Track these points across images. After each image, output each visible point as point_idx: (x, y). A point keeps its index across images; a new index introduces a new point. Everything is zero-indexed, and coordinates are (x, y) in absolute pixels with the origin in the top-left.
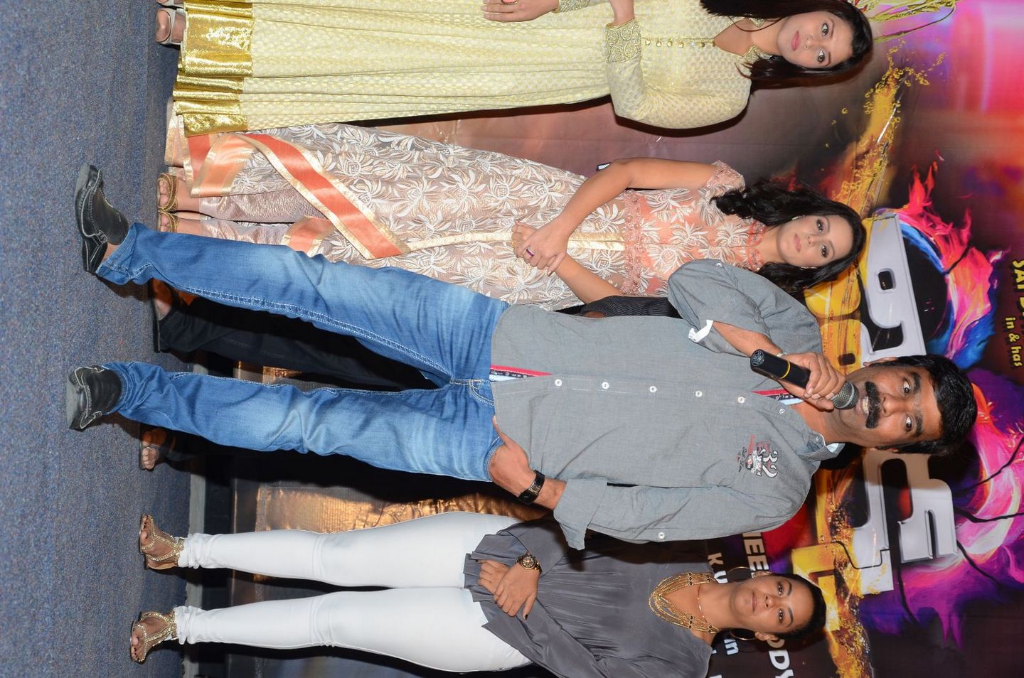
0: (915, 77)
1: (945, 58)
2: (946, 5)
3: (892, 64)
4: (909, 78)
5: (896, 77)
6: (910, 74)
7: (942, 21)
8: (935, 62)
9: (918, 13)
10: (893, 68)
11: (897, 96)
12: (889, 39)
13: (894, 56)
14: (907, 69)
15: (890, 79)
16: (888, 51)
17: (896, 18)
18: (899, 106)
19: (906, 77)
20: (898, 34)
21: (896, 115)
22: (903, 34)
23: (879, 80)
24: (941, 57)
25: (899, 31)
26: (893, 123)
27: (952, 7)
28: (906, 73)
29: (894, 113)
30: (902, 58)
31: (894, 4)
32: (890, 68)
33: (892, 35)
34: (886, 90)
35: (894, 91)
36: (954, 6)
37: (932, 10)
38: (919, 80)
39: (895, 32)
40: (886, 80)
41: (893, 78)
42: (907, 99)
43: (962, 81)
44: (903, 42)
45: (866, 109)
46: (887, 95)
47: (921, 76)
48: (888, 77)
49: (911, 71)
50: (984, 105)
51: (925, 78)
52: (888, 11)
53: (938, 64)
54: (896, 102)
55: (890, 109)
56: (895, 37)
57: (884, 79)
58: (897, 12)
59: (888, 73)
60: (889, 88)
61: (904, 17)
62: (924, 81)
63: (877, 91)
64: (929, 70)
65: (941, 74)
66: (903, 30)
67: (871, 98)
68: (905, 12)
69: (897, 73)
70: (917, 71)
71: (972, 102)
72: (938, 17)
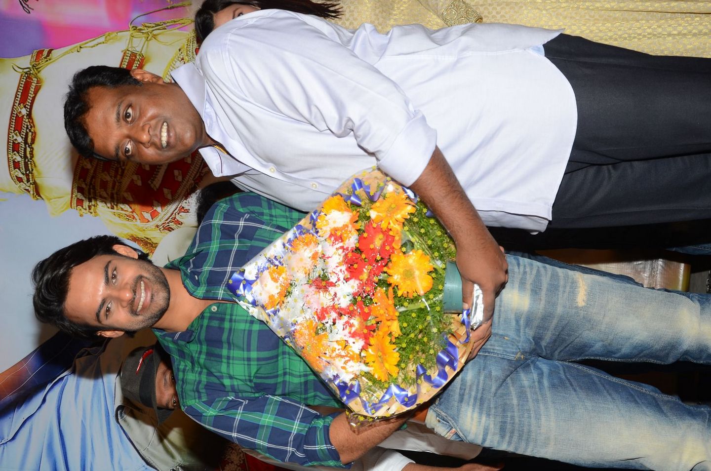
2: (136, 27)
7: (140, 15)
9: (158, 23)
12: (179, 3)
17: (175, 20)
20: (172, 8)
22: (169, 7)
25: (173, 10)
27: (132, 26)
31: (177, 31)
33: (178, 7)
36: (131, 27)
37: (147, 25)
39: (175, 9)
52: (181, 26)
58: (174, 25)
61: (169, 21)
66: (170, 10)
68: (168, 24)
72: (143, 18)
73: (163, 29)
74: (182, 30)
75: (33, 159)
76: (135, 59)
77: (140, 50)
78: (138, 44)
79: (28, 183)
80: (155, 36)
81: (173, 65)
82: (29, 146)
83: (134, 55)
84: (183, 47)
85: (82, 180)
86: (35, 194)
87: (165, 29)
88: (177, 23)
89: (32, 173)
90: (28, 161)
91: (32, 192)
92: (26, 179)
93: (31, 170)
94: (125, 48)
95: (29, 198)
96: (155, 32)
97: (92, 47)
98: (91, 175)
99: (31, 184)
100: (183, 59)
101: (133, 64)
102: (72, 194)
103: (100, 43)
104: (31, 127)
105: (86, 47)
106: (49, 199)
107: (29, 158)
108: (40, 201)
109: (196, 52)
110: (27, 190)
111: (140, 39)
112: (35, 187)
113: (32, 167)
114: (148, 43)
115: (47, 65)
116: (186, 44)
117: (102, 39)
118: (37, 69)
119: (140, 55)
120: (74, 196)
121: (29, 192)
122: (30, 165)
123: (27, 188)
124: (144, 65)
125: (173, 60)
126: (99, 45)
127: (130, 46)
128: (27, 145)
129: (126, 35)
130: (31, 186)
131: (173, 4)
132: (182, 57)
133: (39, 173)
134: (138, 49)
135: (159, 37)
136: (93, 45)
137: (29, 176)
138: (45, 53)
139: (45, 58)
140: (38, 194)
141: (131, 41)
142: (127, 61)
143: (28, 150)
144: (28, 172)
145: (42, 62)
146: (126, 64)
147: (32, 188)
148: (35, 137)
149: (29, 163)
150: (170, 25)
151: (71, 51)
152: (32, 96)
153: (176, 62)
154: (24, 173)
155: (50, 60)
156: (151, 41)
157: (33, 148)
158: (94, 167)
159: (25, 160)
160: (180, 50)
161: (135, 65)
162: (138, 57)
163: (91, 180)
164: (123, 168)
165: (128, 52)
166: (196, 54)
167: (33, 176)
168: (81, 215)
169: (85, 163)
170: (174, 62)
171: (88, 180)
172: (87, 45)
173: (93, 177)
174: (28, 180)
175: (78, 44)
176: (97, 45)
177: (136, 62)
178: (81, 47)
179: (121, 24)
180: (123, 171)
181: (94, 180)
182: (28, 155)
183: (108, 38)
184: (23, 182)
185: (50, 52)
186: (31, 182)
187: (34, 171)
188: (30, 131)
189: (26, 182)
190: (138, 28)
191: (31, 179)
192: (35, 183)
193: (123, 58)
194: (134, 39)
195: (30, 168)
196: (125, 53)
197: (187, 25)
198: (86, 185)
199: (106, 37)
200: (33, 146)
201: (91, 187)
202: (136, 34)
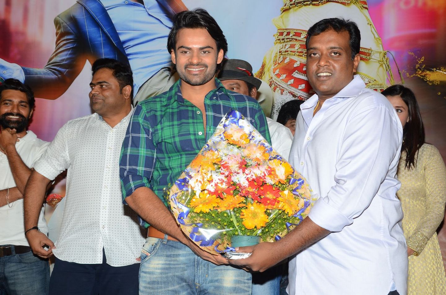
0: (420, 63)
1: (410, 51)
2: (386, 54)
3: (414, 75)
4: (421, 66)
5: (420, 72)
6: (419, 66)
7: (393, 55)
8: (413, 55)
9: (390, 67)
10: (416, 74)
11: (430, 70)
12: (402, 78)
13: (410, 74)
14: (417, 67)
15: (422, 75)
16: (408, 77)
17: (393, 76)
18: (435, 69)
19: (421, 68)
20: (400, 74)
21: (440, 70)
22: (400, 72)
23: (423, 79)
24: (410, 53)
25: (398, 74)
26: (444, 70)
27: (386, 52)
28: (418, 68)
29: (439, 71)
30: (411, 71)
31: (386, 77)
32: (417, 75)
33: (400, 76)
34: (427, 76)
35: (428, 72)
36: (386, 51)
37: (388, 61)
38: (422, 61)
39: (399, 75)
40: (422, 76)
41: (421, 73)
42: (431, 66)
43: (421, 42)
44: (403, 71)
45: (437, 84)
46: (430, 75)
47: (420, 61)
48: (421, 76)
49: (418, 66)
50: (433, 31)
51: (421, 59)
52: (389, 80)
53: (413, 54)
54: (433, 70)
55: (437, 73)
56: (402, 75)
57: (422, 77)
58: (390, 76)
59: (419, 76)
60: (427, 74)
61: (392, 73)
62: (422, 59)
63: (428, 80)
64: (416, 57)
65: (418, 52)
66: (398, 72)
67: (432, 82)
68: (389, 72)
69: (419, 72)
70: (417, 63)
71: (431, 36)
72: (391, 57)
73: (386, 70)
74: (387, 80)
75: (304, 6)
76: (367, 56)
77: (372, 58)
78: (376, 57)
79: (290, 4)
80: (381, 65)
81: (366, 77)
82: (311, 3)
83: (369, 55)
84: (377, 82)
85: (294, 34)
86: (284, 9)
87: (387, 71)
88: (391, 77)
89: (295, 6)
90: (302, 4)
91: (285, 7)
92: (292, 3)
93: (297, 5)
94: (373, 49)
95: (281, 6)
96: (384, 65)
97: (372, 31)
98: (298, 39)
99: (289, 6)
100: (370, 82)
101: (364, 55)
102: (286, 29)
103: (374, 35)
104: (322, 3)
105: (371, 27)
106: (281, 17)
107: (304, 4)
108: (280, 12)
109: (375, 89)
110: (286, 5)
111: (379, 57)
112: (288, 9)
113: (299, 6)
114: (377, 62)
115: (359, 8)
116: (379, 83)
117: (377, 36)
118: (355, 2)
119: (369, 58)
120: (285, 30)
121: (285, 6)
122: (300, 4)
123: (287, 5)
124: (364, 61)
125: (369, 77)
126: (373, 35)
127: (374, 52)
128: (311, 2)
129: (381, 49)
130: (288, 7)
131: (402, 74)
132: (371, 82)
133: (296, 10)
134: (373, 57)
135: (381, 68)
136: (373, 31)
137: (294, 5)
138: (365, 6)
139: (362, 6)
140: (284, 11)
141: (378, 52)
142: (365, 51)
143: (309, 3)
144: (296, 4)
145: (360, 5)
146: (364, 51)
147: (287, 7)
148: (316, 5)
149: (301, 4)
150: (389, 73)
151: (368, 20)
152: (340, 1)
153: (368, 79)
154: (295, 2)
155: (362, 9)
156: (378, 63)
157: (310, 5)
158: (302, 40)
159: (303, 2)
160: (375, 80)
161: (363, 56)
162: (368, 57)
163: (294, 39)
164: (303, 56)
165: (371, 51)
166: (374, 90)
167: (294, 7)
168: (274, 36)
169: (304, 35)
170: (367, 78)
171: (294, 37)
172: (372, 28)
173: (296, 40)
174: (291, 5)
175: (372, 23)
176: (373, 34)
177: (365, 56)
178: (371, 25)
179: (387, 46)
180: (301, 56)
181: (295, 40)
182: (305, 3)
183: (378, 39)
184: (290, 2)
185: (366, 8)
186: (291, 6)
187: (297, 7)
188: (320, 2)
189: (290, 3)
190: (385, 55)
191: (292, 6)
192: (290, 8)
193: (367, 49)
194: (379, 54)
195: (298, 5)
196: (370, 50)
197: (390, 83)
198: (292, 36)
199: (378, 38)
200: (311, 5)
201: (291, 39)
202: (382, 55)
